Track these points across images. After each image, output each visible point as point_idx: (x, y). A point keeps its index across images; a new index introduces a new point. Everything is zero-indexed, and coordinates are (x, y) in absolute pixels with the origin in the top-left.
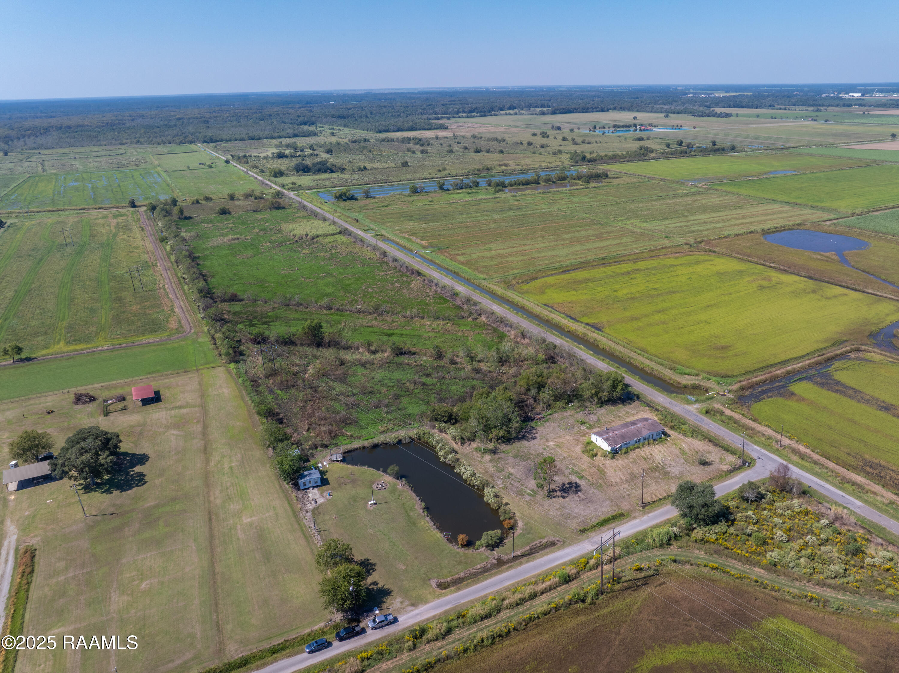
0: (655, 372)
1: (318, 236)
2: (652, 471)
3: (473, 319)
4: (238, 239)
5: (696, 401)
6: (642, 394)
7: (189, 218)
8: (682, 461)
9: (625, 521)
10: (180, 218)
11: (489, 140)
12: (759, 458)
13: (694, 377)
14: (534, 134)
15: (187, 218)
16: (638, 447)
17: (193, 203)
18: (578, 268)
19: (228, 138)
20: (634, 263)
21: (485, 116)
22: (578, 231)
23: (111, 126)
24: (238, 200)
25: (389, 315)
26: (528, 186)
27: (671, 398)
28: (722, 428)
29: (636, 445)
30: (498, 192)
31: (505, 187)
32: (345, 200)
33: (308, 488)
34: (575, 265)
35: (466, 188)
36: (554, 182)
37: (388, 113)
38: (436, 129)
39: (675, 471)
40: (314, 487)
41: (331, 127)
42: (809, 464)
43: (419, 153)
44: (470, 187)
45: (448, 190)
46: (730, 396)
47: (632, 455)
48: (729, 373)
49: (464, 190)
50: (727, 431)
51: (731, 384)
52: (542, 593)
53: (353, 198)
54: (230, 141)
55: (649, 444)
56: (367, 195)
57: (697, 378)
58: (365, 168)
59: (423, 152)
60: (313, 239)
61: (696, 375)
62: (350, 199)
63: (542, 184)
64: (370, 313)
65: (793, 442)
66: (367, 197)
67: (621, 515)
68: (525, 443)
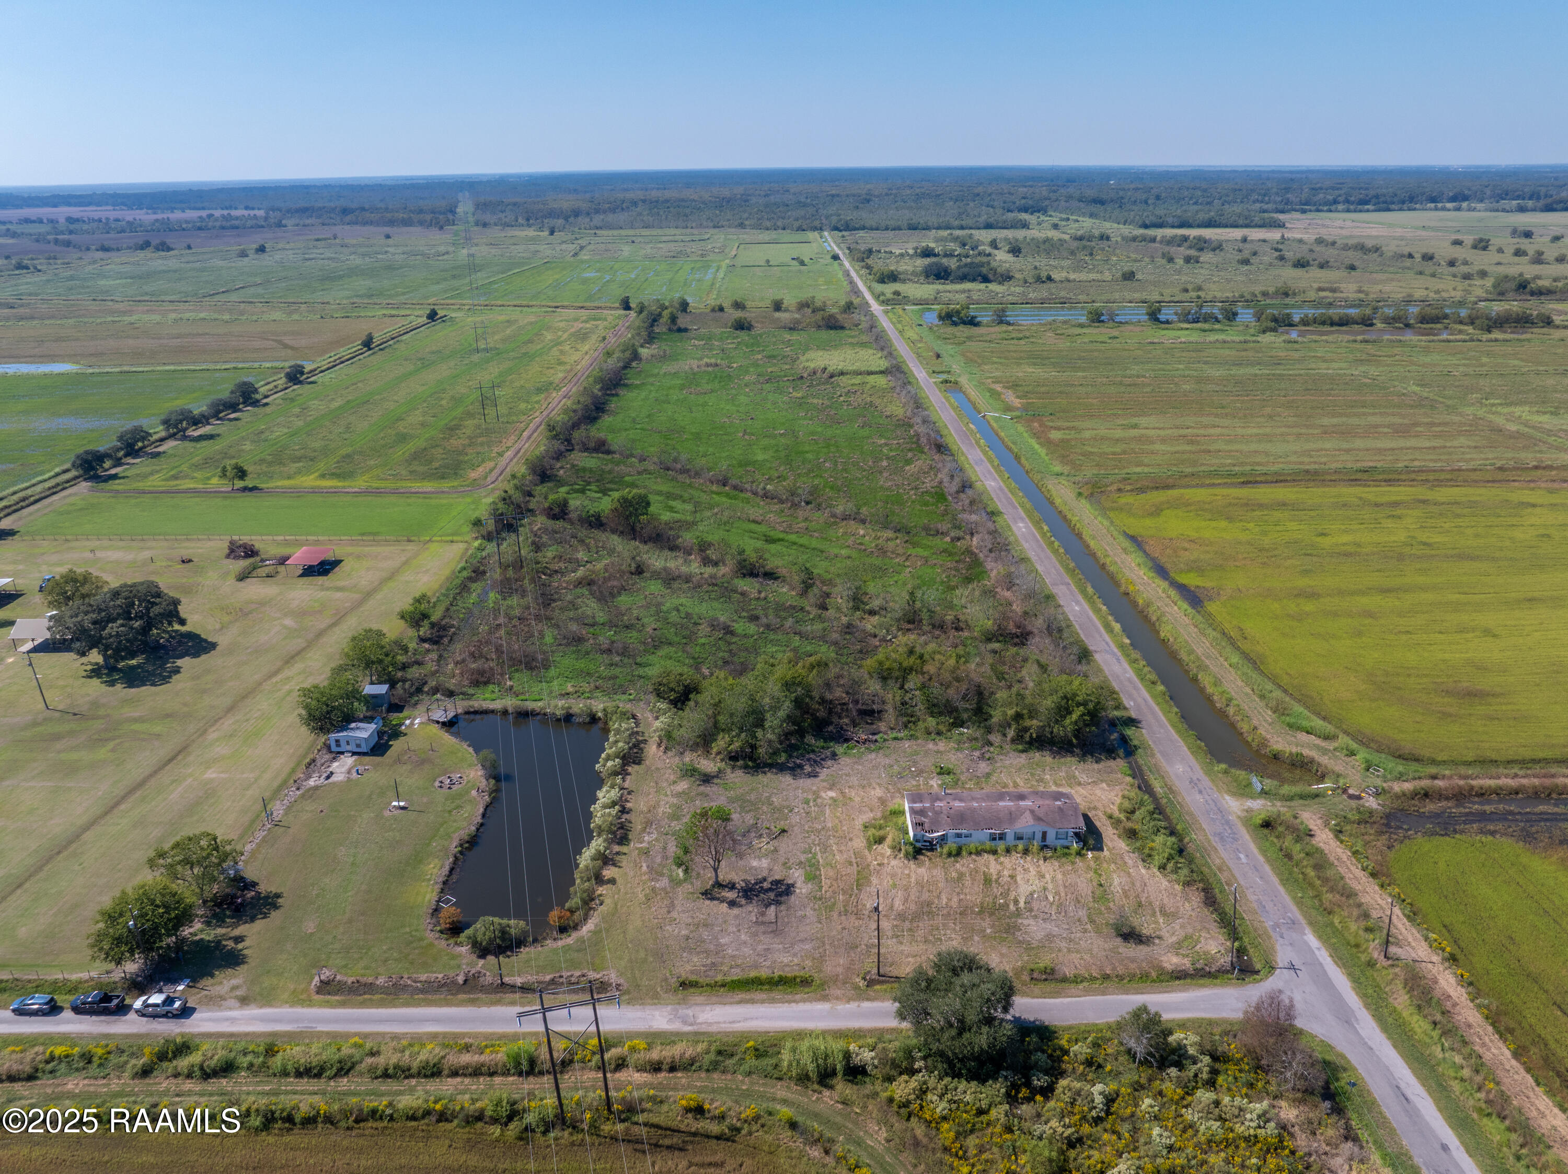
0: (1231, 711)
1: (842, 373)
2: (981, 912)
3: (953, 540)
4: (717, 365)
5: (1264, 793)
6: (1147, 748)
7: (686, 330)
8: (1082, 913)
9: (798, 997)
10: (670, 330)
11: (1346, 248)
12: (1292, 967)
13: (1318, 741)
14: (1457, 243)
15: (680, 330)
16: (994, 852)
17: (713, 310)
18: (1286, 481)
19: (874, 225)
20: (1431, 488)
21: (1389, 210)
22: (1364, 414)
23: (723, 204)
24: (786, 310)
25: (809, 507)
26: (1344, 328)
27: (1209, 772)
28: (1267, 868)
29: (989, 845)
30: (1264, 332)
31: (1291, 325)
32: (955, 324)
33: (342, 753)
34: (1284, 475)
35: (1205, 321)
36: (1407, 325)
37: (1191, 198)
38: (1260, 226)
39: (1035, 929)
40: (354, 754)
41: (1064, 216)
42: (1427, 1026)
43: (1180, 262)
44: (1217, 320)
45: (1167, 322)
46: (1371, 803)
47: (964, 864)
48: (1426, 753)
49: (1199, 325)
50: (1275, 880)
51: (1400, 777)
52: (455, 1073)
53: (972, 322)
54: (877, 229)
55: (1026, 852)
56: (1001, 319)
57: (1324, 744)
58: (1049, 278)
59: (1188, 260)
60: (832, 376)
61: (1326, 738)
62: (964, 323)
63: (1380, 325)
64: (781, 502)
65: (1435, 958)
66: (1001, 322)
67: (806, 982)
68: (786, 779)
